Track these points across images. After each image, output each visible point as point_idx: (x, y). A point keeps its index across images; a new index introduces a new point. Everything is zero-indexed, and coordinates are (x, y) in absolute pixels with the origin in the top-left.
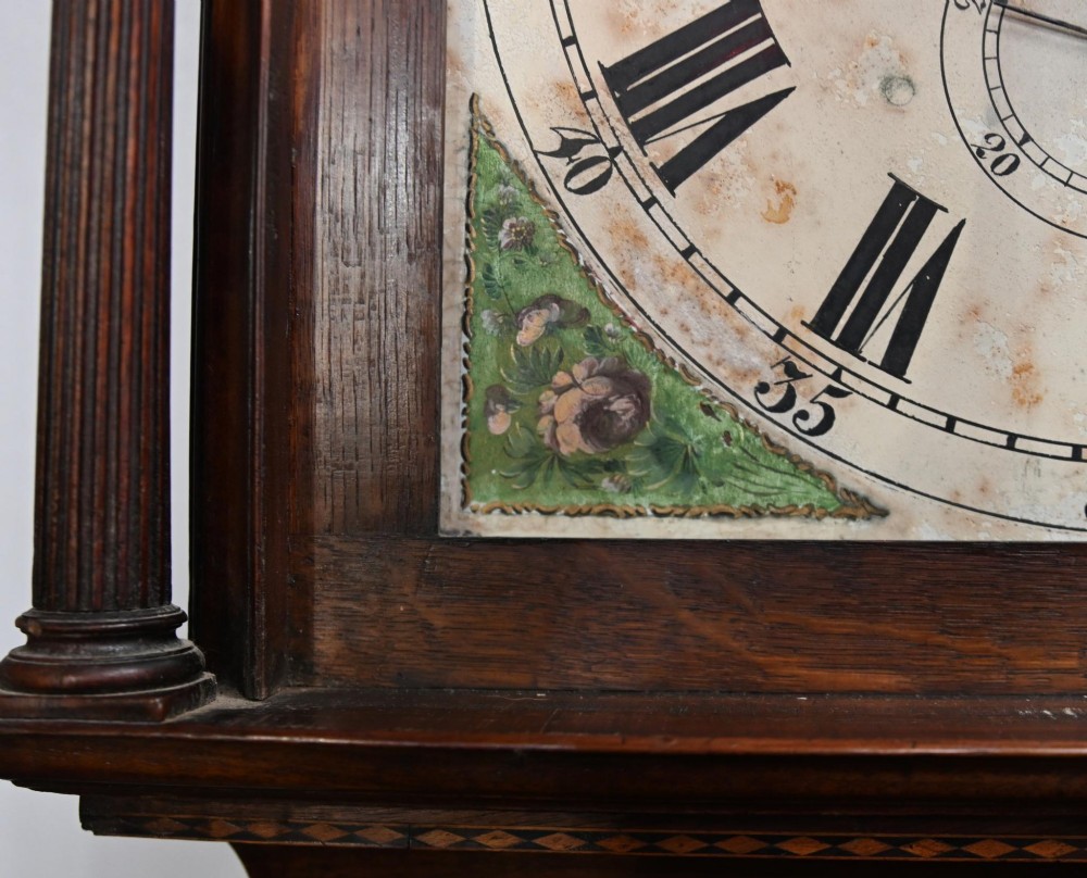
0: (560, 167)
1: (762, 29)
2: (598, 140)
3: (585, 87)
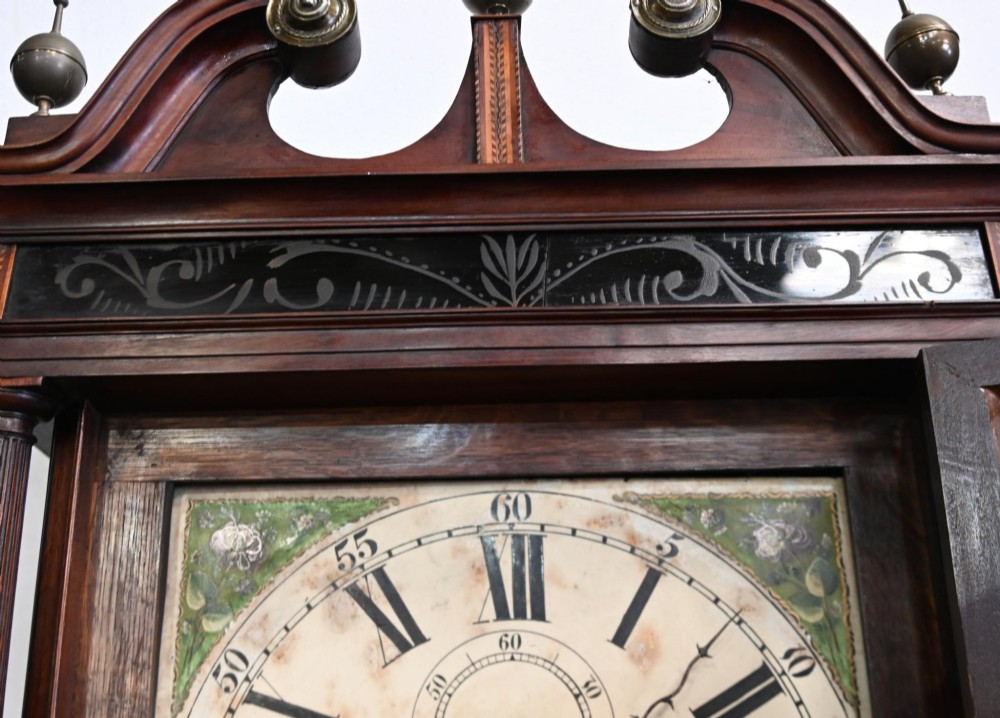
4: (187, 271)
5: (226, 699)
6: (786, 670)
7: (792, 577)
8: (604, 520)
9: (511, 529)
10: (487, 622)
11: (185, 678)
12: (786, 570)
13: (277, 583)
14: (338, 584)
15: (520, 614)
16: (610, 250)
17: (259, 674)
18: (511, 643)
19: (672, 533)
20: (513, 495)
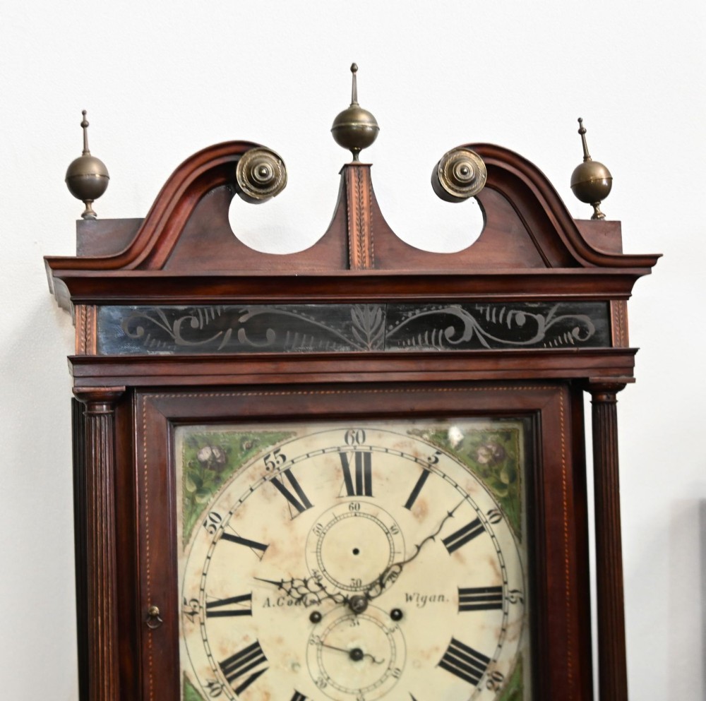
0: (208, 690)
1: (260, 652)
2: (218, 682)
3: (214, 668)
4: (194, 323)
5: (211, 537)
6: (488, 519)
7: (494, 474)
8: (402, 444)
9: (355, 449)
10: (342, 497)
11: (189, 527)
12: (491, 470)
13: (234, 477)
14: (266, 478)
15: (359, 493)
16: (418, 314)
17: (227, 524)
18: (355, 507)
19: (435, 451)
20: (356, 431)
